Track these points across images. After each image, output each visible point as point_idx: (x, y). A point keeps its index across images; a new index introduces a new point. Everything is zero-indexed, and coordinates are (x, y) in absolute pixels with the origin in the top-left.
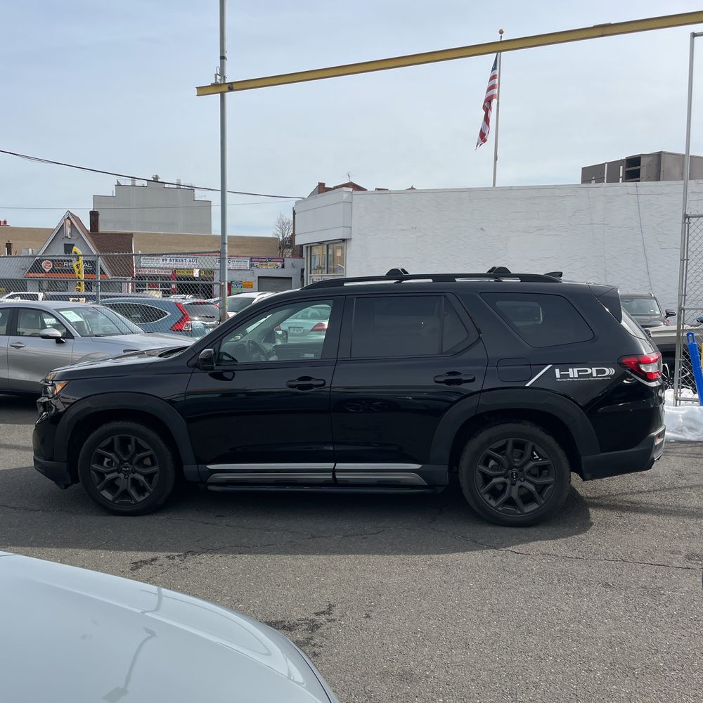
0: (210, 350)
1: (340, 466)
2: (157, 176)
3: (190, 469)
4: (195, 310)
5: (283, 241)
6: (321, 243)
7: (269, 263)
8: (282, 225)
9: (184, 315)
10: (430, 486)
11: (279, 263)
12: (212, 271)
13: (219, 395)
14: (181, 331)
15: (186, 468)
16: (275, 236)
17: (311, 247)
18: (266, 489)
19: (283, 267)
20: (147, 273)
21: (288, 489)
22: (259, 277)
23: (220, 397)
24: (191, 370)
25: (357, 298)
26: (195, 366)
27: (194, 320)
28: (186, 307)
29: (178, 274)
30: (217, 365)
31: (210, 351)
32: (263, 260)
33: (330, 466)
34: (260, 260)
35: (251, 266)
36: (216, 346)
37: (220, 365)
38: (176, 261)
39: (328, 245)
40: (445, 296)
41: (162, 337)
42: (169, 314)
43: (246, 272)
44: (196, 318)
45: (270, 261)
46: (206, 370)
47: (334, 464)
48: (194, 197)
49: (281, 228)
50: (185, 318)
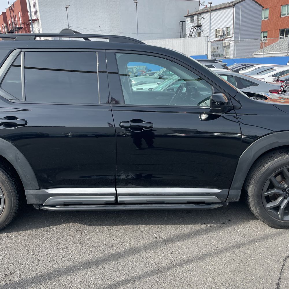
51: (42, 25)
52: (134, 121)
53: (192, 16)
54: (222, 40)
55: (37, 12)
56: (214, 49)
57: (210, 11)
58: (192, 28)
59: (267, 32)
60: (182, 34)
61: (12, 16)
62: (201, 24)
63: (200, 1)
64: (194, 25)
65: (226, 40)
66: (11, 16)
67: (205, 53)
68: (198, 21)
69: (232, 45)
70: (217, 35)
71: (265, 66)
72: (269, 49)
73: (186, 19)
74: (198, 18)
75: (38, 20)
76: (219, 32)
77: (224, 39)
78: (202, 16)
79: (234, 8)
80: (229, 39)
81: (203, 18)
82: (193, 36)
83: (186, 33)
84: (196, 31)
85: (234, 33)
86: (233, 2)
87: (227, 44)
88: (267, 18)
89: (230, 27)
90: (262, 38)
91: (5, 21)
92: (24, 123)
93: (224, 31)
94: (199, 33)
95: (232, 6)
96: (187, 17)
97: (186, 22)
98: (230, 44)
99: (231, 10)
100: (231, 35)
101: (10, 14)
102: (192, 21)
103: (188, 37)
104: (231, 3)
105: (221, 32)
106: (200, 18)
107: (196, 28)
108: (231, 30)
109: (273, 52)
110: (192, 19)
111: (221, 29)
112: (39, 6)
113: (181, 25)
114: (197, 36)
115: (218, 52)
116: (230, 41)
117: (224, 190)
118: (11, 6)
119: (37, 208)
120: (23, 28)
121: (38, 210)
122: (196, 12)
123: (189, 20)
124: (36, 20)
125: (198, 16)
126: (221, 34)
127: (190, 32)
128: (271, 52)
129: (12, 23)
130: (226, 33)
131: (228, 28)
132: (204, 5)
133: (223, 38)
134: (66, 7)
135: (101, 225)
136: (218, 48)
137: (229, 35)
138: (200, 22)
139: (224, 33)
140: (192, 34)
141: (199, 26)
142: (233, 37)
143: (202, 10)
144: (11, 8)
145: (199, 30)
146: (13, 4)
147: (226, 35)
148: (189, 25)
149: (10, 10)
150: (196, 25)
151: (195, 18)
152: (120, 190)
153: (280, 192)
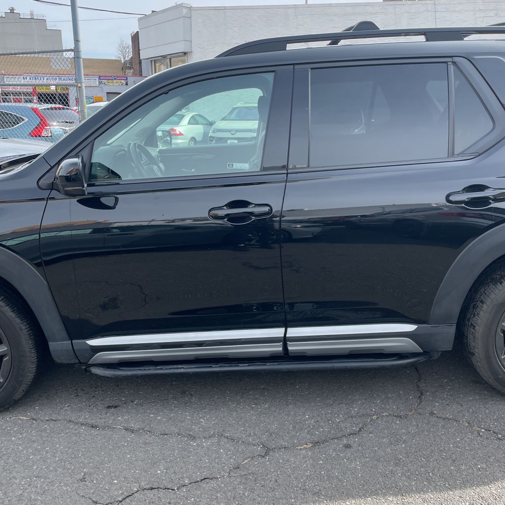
0: (75, 160)
1: (293, 332)
2: (12, 8)
3: (60, 346)
4: (53, 115)
5: (124, 63)
6: (164, 57)
7: (115, 81)
8: (123, 50)
9: (41, 120)
10: (425, 353)
11: (123, 81)
12: (67, 87)
13: (89, 231)
14: (40, 136)
15: (53, 346)
16: (117, 59)
17: (155, 61)
18: (182, 370)
19: (127, 84)
20: (10, 90)
21: (216, 368)
22: (107, 93)
23: (90, 233)
24: (45, 194)
25: (312, 69)
26: (52, 187)
27: (54, 126)
28: (43, 112)
29: (39, 90)
30: (88, 185)
31: (76, 164)
32: (111, 78)
33: (278, 332)
34: (106, 78)
35: (100, 83)
36: (85, 153)
37: (93, 185)
38: (35, 79)
39: (170, 59)
40: (454, 63)
41: (21, 143)
42: (26, 120)
43: (96, 89)
44: (55, 124)
45: (115, 79)
46: (71, 195)
47: (283, 330)
48: (46, 27)
49: (122, 52)
50: (43, 124)
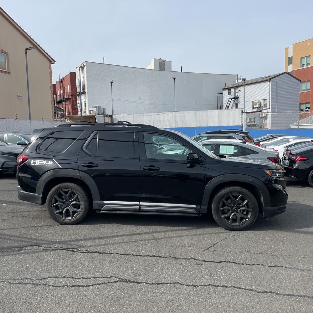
51: (88, 97)
52: (150, 166)
53: (229, 89)
54: (259, 111)
55: (84, 85)
56: (250, 119)
57: (244, 85)
58: (229, 100)
59: (309, 103)
60: (219, 105)
61: (62, 88)
62: (238, 96)
63: (237, 75)
64: (230, 97)
65: (263, 111)
66: (60, 88)
67: (240, 124)
68: (235, 93)
69: (269, 117)
70: (254, 107)
71: (286, 138)
72: (306, 121)
73: (224, 92)
74: (235, 91)
75: (85, 92)
76: (256, 104)
77: (261, 111)
78: (239, 89)
79: (270, 82)
80: (265, 111)
81: (240, 90)
82: (230, 107)
83: (224, 104)
84: (233, 103)
85: (271, 105)
86: (270, 76)
87: (264, 115)
88: (309, 90)
89: (266, 99)
90: (304, 109)
91: (55, 92)
92: (97, 166)
93: (260, 103)
94: (237, 105)
95: (268, 80)
96: (224, 89)
97: (224, 94)
98: (267, 115)
99: (267, 84)
100: (268, 107)
101: (60, 86)
102: (229, 93)
103: (225, 108)
104: (267, 77)
105: (257, 103)
106: (237, 90)
107: (233, 100)
108: (268, 102)
109: (311, 123)
110: (230, 91)
111: (258, 101)
112: (87, 81)
113: (218, 97)
114: (234, 108)
115: (255, 122)
116: (267, 112)
117: (198, 206)
118: (61, 80)
119: (98, 212)
120: (70, 98)
121: (98, 213)
122: (234, 86)
123: (226, 92)
124: (84, 93)
125: (235, 89)
126: (258, 106)
127: (228, 103)
128: (309, 123)
129: (61, 94)
130: (262, 105)
131: (264, 100)
132: (241, 79)
133: (260, 109)
134: (111, 82)
135: (131, 225)
136: (254, 119)
137: (266, 107)
138: (237, 94)
139: (260, 105)
140: (229, 105)
141: (236, 98)
142: (270, 108)
143: (239, 83)
144: (62, 81)
145: (236, 102)
146: (64, 78)
147: (263, 107)
148: (226, 97)
149: (60, 83)
150: (233, 97)
151: (232, 90)
152: (142, 203)
153: (229, 208)
